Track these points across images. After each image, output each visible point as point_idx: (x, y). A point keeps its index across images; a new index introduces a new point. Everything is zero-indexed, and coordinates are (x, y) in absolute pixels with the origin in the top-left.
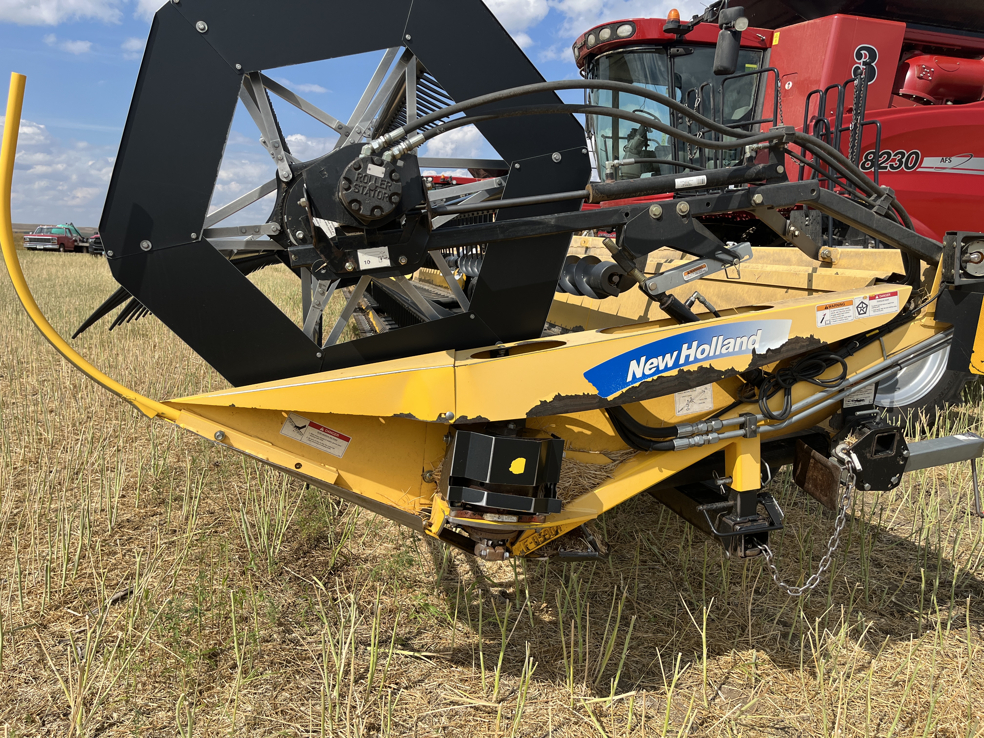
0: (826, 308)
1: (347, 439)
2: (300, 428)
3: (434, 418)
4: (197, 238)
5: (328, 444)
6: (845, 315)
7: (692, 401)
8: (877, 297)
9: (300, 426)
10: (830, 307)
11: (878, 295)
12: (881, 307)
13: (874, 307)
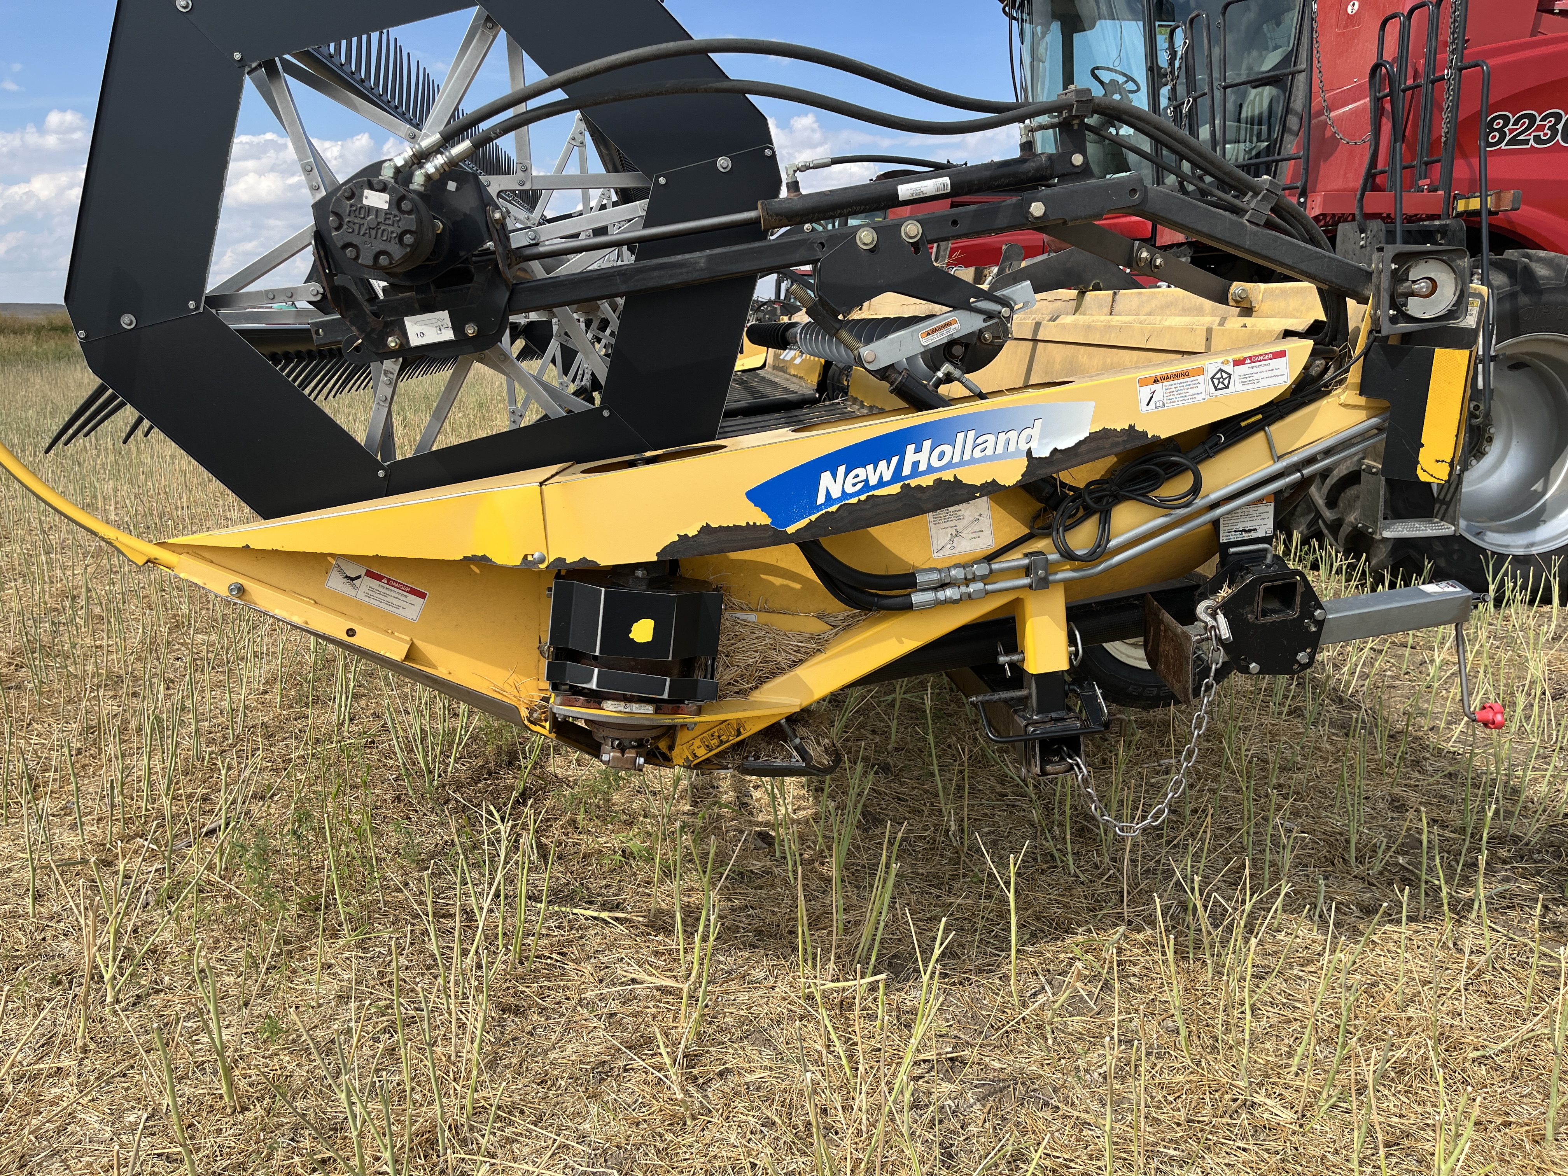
0: (1156, 381)
1: (422, 595)
2: (353, 579)
3: (517, 562)
4: (197, 308)
5: (395, 602)
6: (1191, 392)
7: (958, 534)
8: (1248, 361)
9: (353, 576)
10: (1163, 379)
11: (1250, 358)
12: (1255, 377)
13: (1242, 377)
